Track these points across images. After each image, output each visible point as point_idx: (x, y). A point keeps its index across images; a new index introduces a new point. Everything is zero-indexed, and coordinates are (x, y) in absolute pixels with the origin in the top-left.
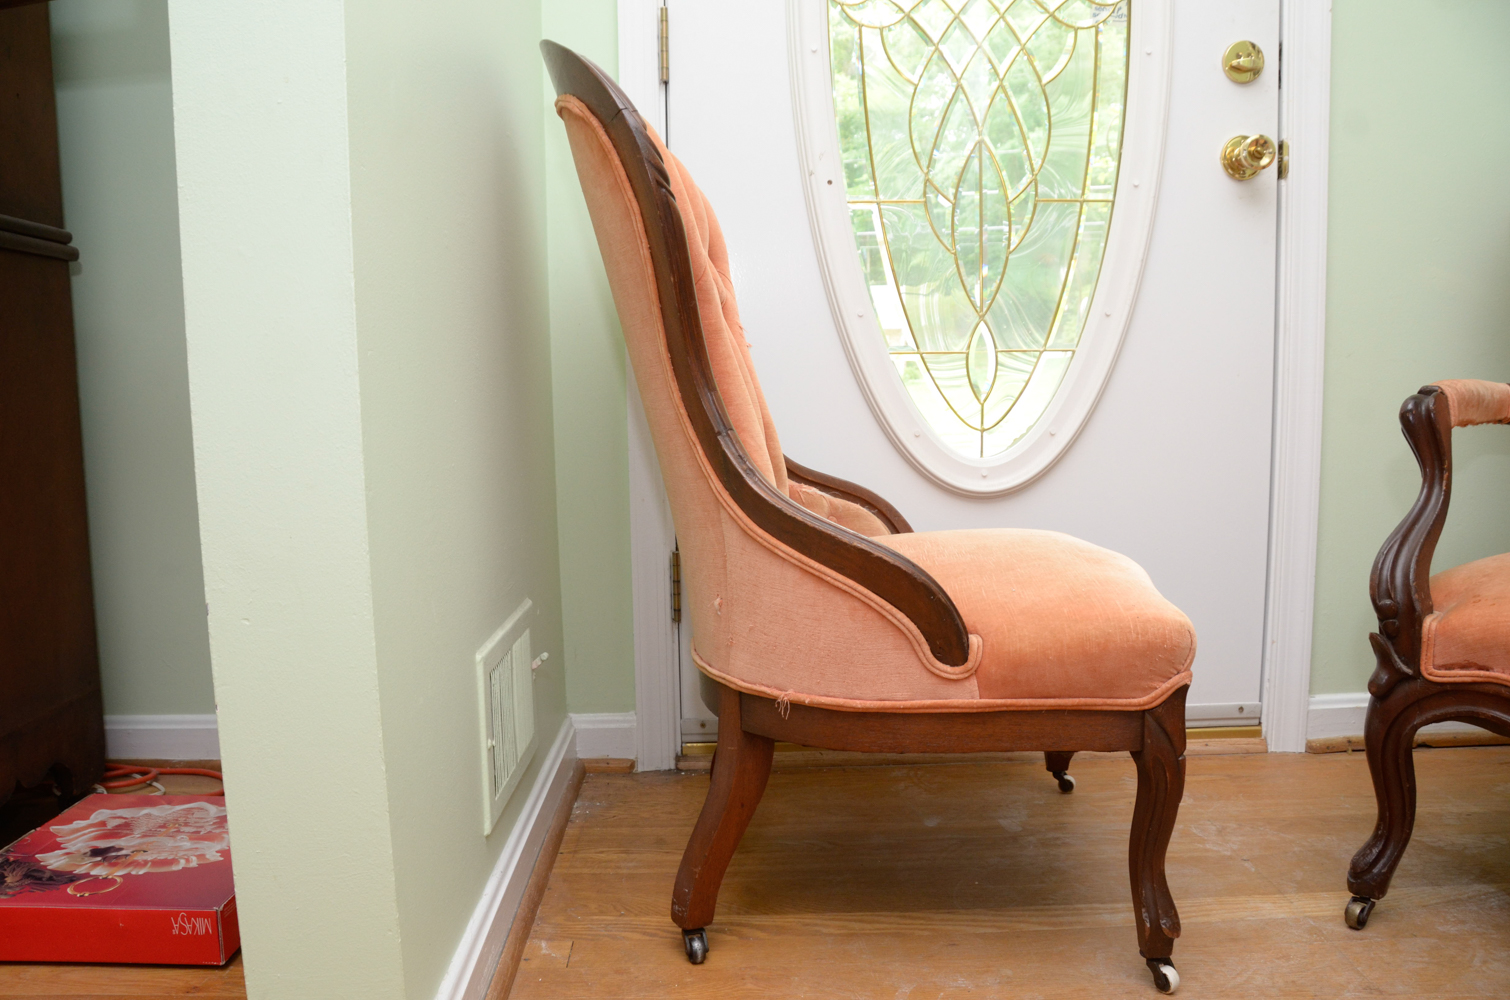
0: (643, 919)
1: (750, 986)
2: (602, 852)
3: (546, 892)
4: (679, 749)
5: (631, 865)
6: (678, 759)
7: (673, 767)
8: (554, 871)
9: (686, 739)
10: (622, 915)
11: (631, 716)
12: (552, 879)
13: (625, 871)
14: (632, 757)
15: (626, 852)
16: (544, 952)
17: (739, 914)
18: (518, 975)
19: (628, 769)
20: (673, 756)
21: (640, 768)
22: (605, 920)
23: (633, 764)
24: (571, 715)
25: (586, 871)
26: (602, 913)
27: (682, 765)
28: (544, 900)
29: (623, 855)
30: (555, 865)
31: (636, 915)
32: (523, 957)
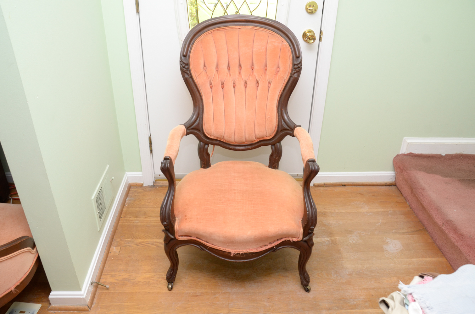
0: (137, 240)
1: (156, 261)
2: (131, 217)
3: (117, 231)
4: (154, 180)
5: (137, 222)
6: (154, 183)
7: (153, 185)
8: (119, 224)
9: (155, 178)
10: (132, 239)
11: (141, 173)
12: (118, 227)
13: (135, 224)
14: (143, 183)
15: (136, 217)
16: (114, 250)
17: (158, 239)
18: (108, 257)
19: (141, 186)
20: (153, 182)
21: (144, 185)
22: (128, 240)
23: (142, 185)
24: (127, 173)
25: (126, 224)
26: (128, 238)
27: (155, 184)
28: (116, 233)
29: (136, 218)
30: (120, 221)
31: (135, 239)
32: (110, 252)
